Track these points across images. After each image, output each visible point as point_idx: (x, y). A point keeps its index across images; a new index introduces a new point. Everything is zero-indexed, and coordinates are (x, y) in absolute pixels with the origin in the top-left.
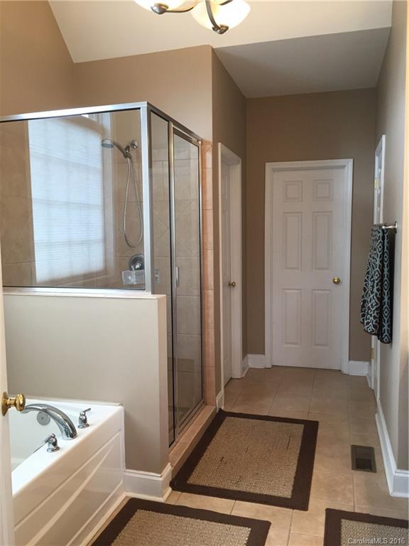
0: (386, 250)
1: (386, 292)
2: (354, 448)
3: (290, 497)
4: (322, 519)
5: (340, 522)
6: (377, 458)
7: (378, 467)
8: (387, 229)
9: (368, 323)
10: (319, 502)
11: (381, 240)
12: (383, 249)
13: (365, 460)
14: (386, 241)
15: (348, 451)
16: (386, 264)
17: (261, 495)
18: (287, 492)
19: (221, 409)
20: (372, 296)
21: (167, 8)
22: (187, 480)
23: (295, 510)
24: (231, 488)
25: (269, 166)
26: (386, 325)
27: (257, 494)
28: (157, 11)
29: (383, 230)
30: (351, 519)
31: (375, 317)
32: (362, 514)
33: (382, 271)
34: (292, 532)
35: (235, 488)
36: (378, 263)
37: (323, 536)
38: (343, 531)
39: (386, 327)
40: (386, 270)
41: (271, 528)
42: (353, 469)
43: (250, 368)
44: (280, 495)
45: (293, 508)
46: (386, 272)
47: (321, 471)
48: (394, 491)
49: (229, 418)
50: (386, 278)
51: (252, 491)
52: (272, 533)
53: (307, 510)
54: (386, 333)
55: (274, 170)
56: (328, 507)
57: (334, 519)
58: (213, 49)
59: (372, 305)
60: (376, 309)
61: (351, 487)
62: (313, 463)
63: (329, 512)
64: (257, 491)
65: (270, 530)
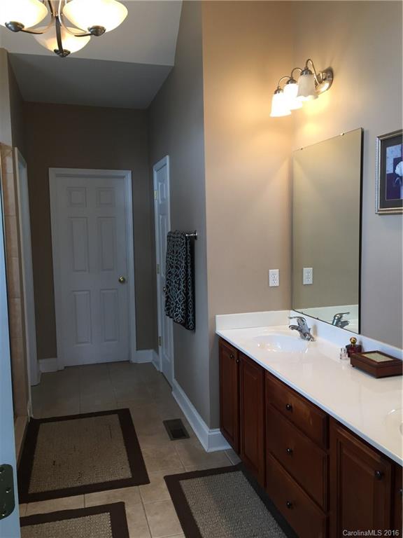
0: (189, 254)
1: (190, 288)
2: (166, 423)
3: (131, 477)
4: (164, 485)
5: (179, 484)
6: (186, 426)
7: (189, 433)
8: (189, 237)
9: (177, 315)
10: (156, 474)
11: (185, 246)
12: (187, 253)
13: (178, 431)
14: (188, 246)
15: (162, 426)
16: (189, 265)
17: (105, 483)
18: (127, 474)
19: (31, 418)
20: (178, 292)
21: (23, 26)
22: (28, 491)
23: (140, 486)
24: (75, 485)
25: (52, 172)
26: (191, 315)
27: (101, 483)
28: (13, 29)
29: (186, 237)
30: (187, 479)
31: (183, 310)
32: (192, 472)
33: (187, 271)
34: (144, 503)
35: (78, 484)
36: (183, 264)
37: (170, 498)
38: (184, 489)
39: (191, 317)
40: (189, 270)
41: (126, 506)
42: (172, 440)
43: (42, 374)
44: (122, 477)
45: (138, 484)
46: (189, 272)
47: (147, 449)
48: (209, 447)
49: (44, 424)
50: (189, 277)
51: (95, 482)
52: (128, 510)
53: (149, 483)
54: (191, 322)
55: (57, 176)
56: (165, 475)
57: (173, 483)
58: (8, 53)
59: (179, 300)
60: (184, 302)
61: (176, 454)
62: (138, 445)
63: (167, 478)
64: (101, 480)
65: (126, 509)
